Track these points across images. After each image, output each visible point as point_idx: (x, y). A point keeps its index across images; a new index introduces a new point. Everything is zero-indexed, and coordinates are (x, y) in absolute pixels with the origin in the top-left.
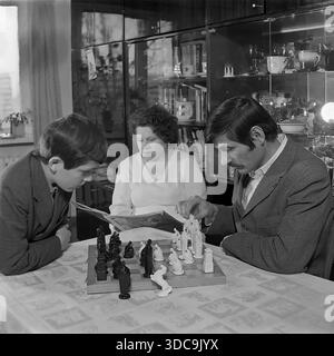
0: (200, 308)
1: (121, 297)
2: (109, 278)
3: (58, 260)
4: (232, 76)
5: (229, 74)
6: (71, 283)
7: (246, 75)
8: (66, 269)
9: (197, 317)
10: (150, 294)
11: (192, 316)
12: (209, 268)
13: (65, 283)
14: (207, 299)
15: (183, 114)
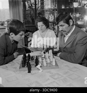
0: (50, 76)
1: (28, 72)
2: (25, 66)
3: (13, 61)
4: (64, 8)
5: (63, 7)
6: (15, 68)
7: (68, 8)
8: (15, 64)
9: (49, 79)
10: (37, 71)
11: (47, 79)
12: (54, 64)
13: (14, 68)
14: (52, 73)
15: (51, 19)
